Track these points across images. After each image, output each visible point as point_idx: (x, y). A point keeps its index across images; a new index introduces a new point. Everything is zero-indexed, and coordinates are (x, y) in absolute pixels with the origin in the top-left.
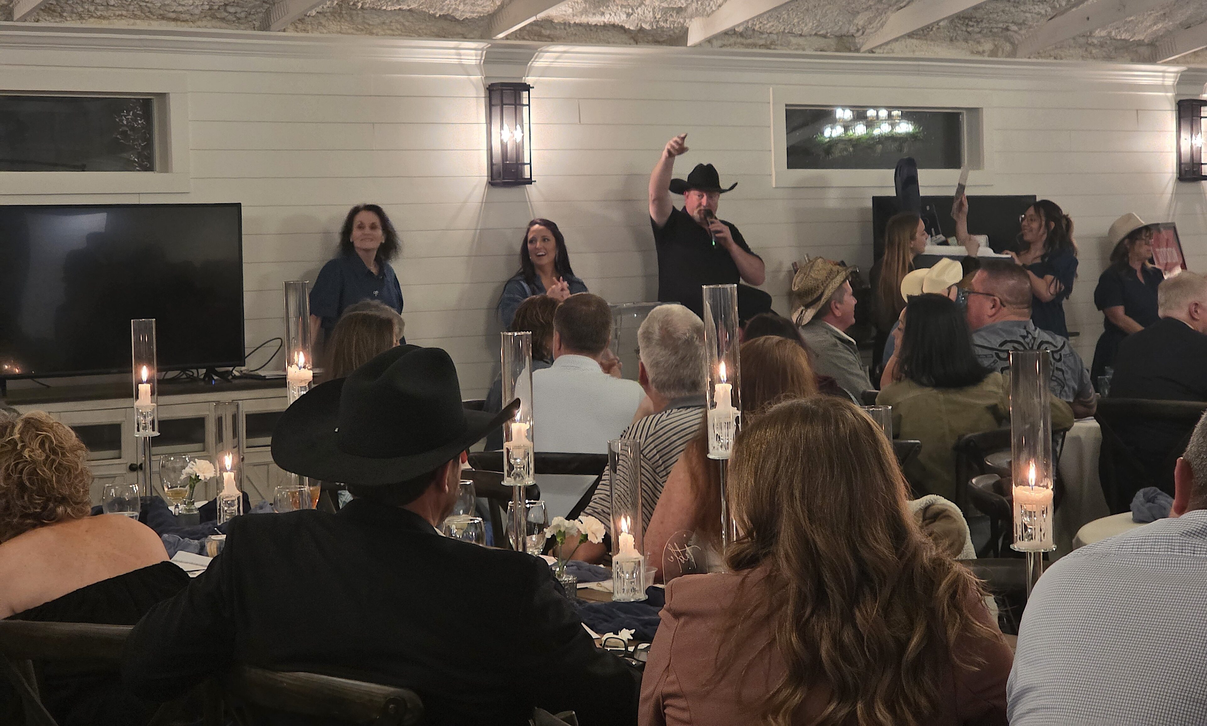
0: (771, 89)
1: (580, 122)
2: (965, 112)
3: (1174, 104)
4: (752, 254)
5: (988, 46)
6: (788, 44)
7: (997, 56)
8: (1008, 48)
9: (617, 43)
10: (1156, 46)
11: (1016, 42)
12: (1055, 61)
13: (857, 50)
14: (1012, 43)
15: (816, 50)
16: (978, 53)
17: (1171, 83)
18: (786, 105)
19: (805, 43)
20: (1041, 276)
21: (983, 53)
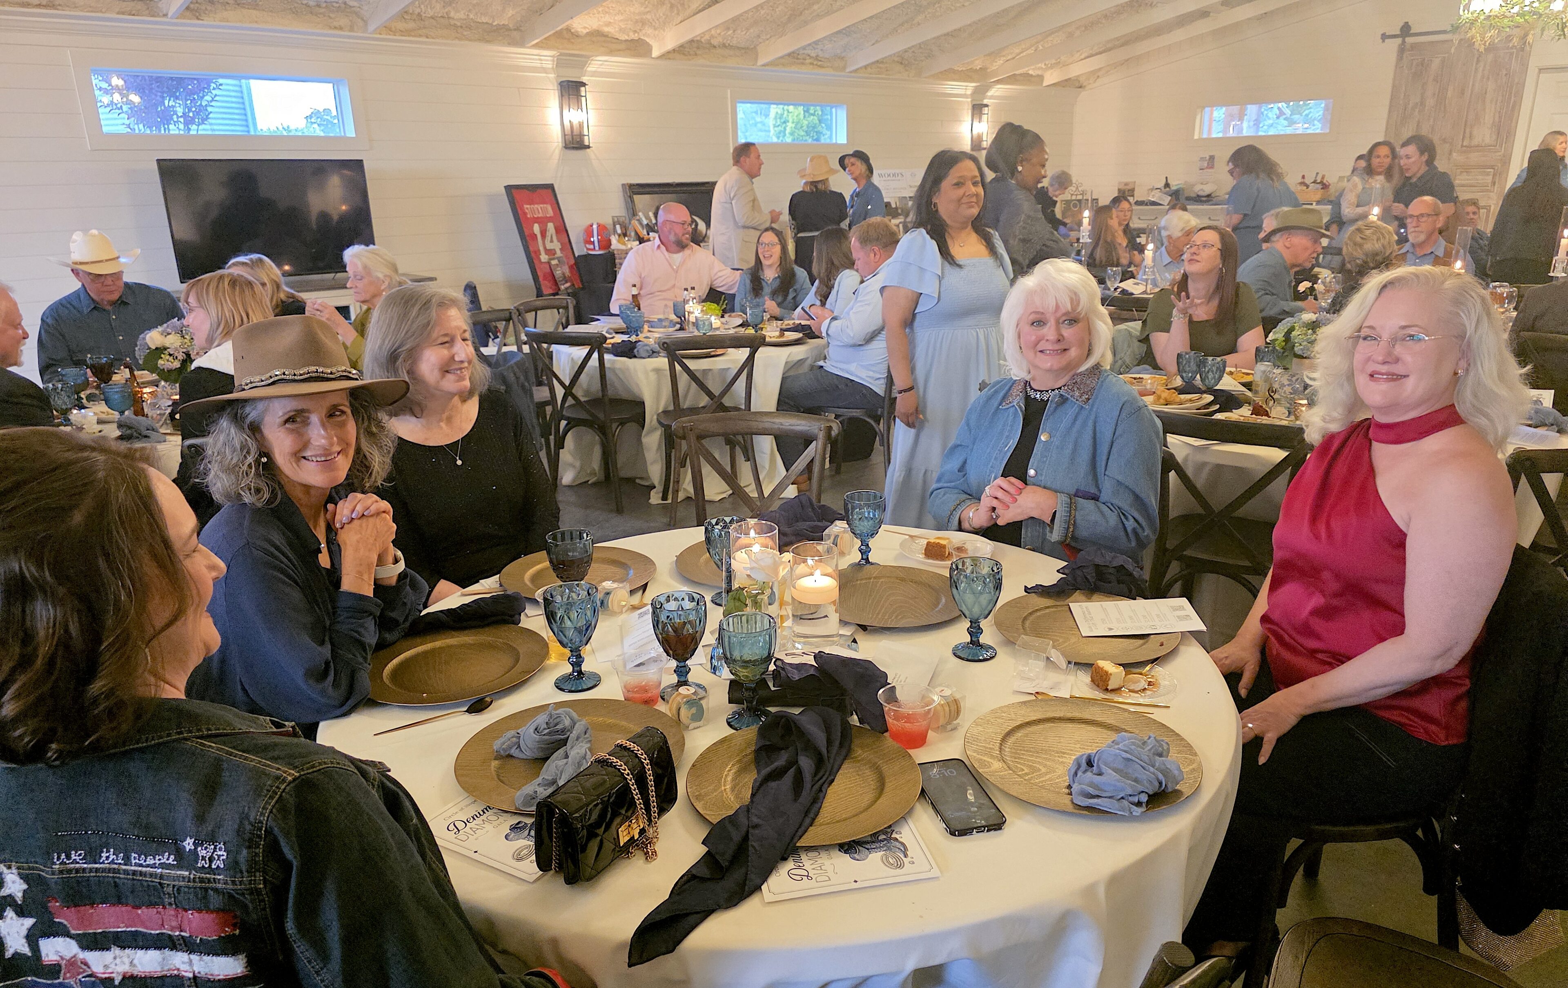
3: (556, 84)
7: (354, 31)
8: (361, 24)
10: (521, 31)
12: (427, 40)
13: (165, 15)
16: (335, 28)
17: (550, 66)
21: (341, 28)
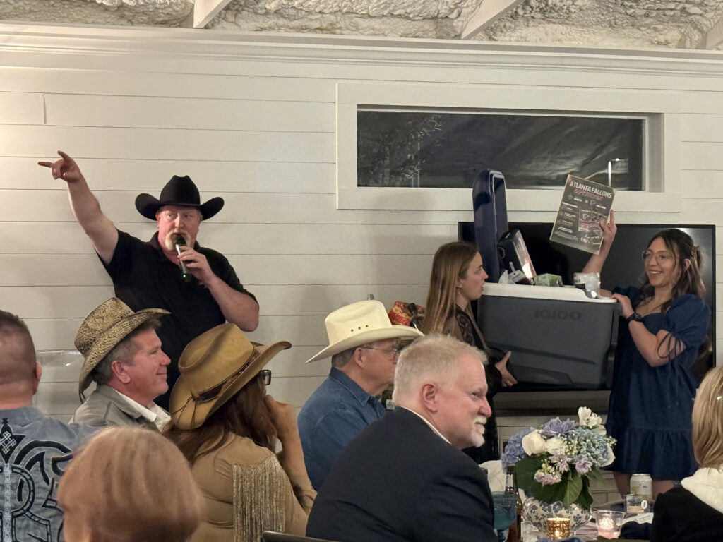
0: (337, 85)
1: (45, 122)
2: (646, 119)
4: (245, 292)
5: (673, 34)
6: (357, 28)
7: (684, 48)
8: (697, 37)
9: (98, 23)
11: (705, 29)
13: (458, 36)
14: (701, 31)
15: (401, 36)
16: (659, 43)
18: (359, 106)
19: (383, 27)
20: (654, 331)
21: (667, 43)
